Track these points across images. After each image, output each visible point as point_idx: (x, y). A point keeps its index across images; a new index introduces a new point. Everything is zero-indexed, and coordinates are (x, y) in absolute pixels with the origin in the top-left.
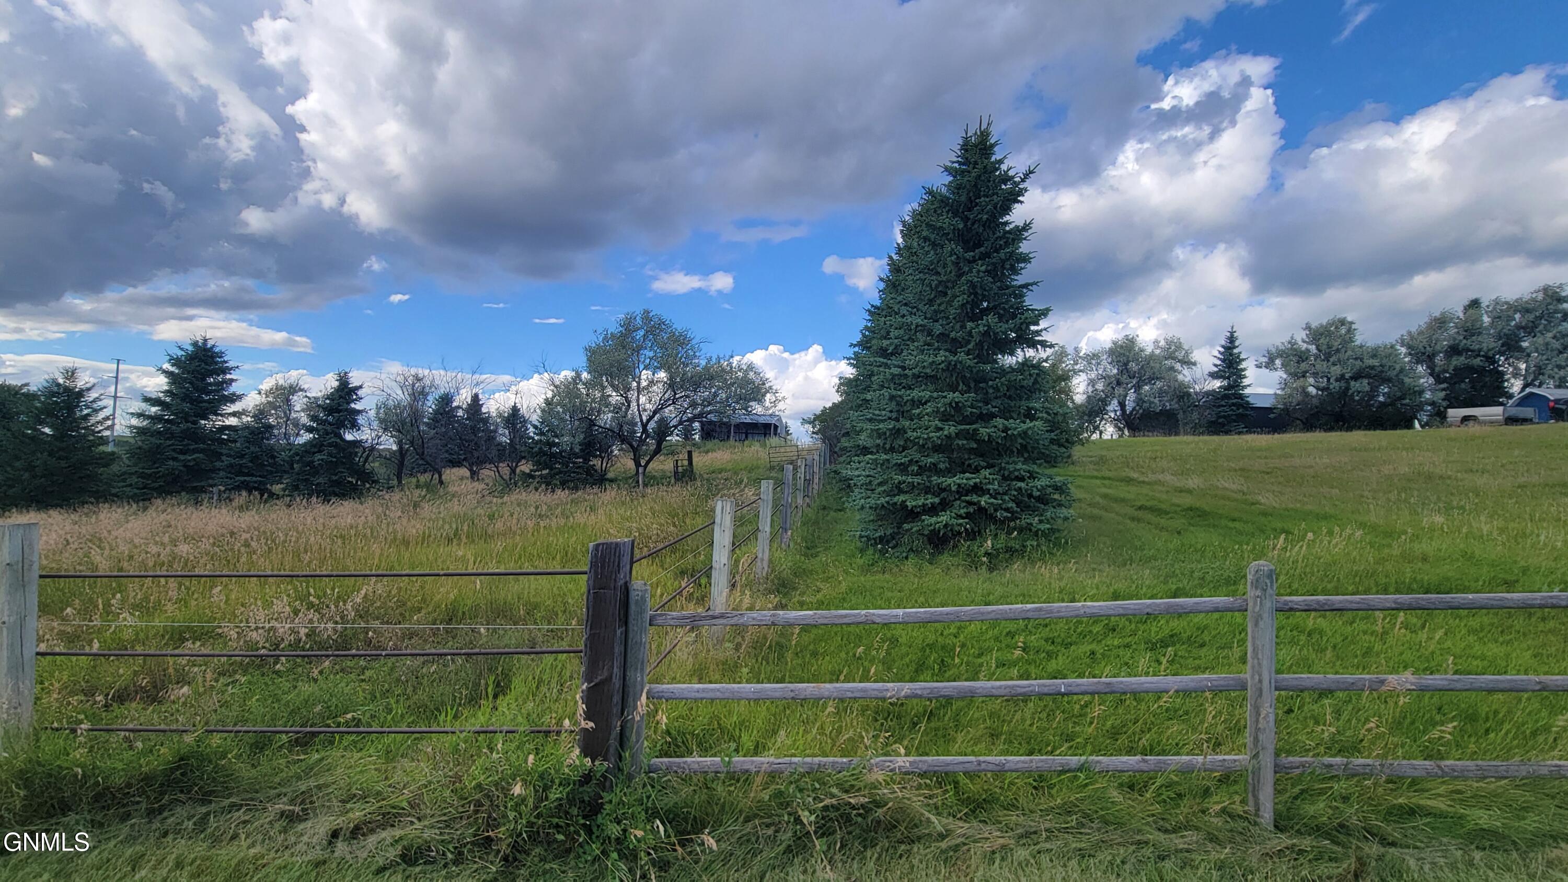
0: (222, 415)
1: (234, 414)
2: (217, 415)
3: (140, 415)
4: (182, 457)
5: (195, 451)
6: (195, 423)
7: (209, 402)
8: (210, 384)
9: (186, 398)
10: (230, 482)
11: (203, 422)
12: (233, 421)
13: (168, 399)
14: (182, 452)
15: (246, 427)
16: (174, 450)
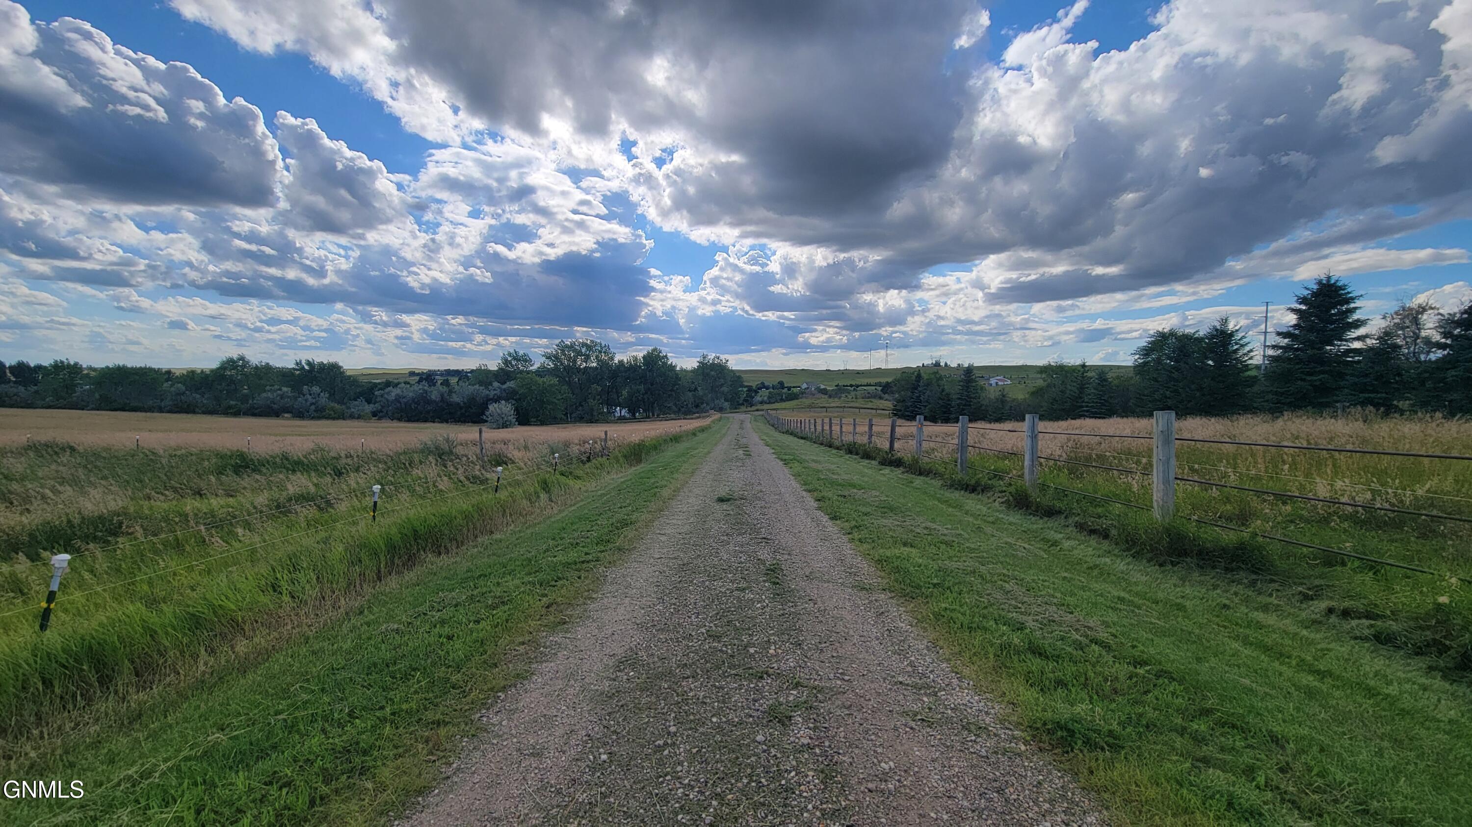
0: (1346, 340)
1: (1358, 338)
2: (1341, 340)
3: (1274, 347)
4: (1309, 378)
5: (1323, 372)
6: (1319, 349)
7: (1332, 330)
8: (1334, 315)
9: (1311, 329)
10: (1354, 398)
11: (1328, 348)
12: (1357, 345)
13: (1297, 332)
14: (1311, 374)
15: (1371, 349)
16: (1302, 373)
